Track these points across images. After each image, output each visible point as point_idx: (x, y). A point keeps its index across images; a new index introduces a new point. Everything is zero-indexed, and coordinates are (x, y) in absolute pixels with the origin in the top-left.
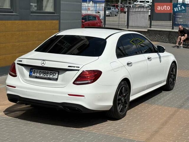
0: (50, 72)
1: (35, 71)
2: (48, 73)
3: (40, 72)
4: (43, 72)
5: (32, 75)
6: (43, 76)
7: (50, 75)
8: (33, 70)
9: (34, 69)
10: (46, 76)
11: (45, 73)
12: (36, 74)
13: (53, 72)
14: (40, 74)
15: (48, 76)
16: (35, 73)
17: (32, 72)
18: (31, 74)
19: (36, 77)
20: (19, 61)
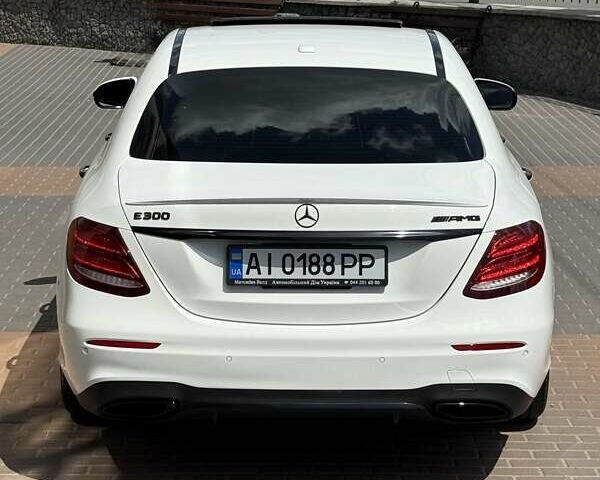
0: (343, 256)
1: (254, 255)
2: (329, 259)
3: (288, 259)
4: (303, 257)
5: (245, 276)
6: (309, 276)
7: (343, 267)
8: (247, 253)
9: (248, 247)
10: (321, 275)
11: (314, 259)
12: (264, 269)
13: (357, 252)
14: (288, 269)
15: (337, 275)
16: (257, 267)
17: (240, 262)
18: (234, 272)
19: (269, 286)
20: (143, 216)
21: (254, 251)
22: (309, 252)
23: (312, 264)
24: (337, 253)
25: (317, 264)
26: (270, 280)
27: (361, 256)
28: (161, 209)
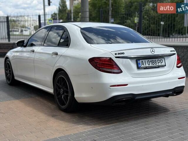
1: (142, 61)
3: (148, 62)
4: (151, 61)
5: (141, 66)
6: (153, 65)
7: (158, 63)
10: (155, 65)
12: (145, 64)
13: (160, 59)
14: (149, 64)
15: (157, 65)
16: (143, 64)
17: (140, 63)
18: (139, 66)
20: (117, 54)
21: (142, 60)
22: (152, 60)
23: (153, 62)
24: (157, 60)
25: (154, 62)
26: (146, 67)
27: (161, 60)
28: (122, 52)
